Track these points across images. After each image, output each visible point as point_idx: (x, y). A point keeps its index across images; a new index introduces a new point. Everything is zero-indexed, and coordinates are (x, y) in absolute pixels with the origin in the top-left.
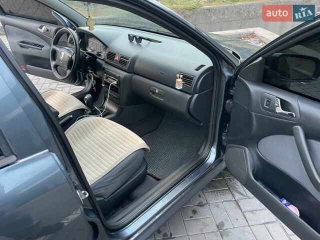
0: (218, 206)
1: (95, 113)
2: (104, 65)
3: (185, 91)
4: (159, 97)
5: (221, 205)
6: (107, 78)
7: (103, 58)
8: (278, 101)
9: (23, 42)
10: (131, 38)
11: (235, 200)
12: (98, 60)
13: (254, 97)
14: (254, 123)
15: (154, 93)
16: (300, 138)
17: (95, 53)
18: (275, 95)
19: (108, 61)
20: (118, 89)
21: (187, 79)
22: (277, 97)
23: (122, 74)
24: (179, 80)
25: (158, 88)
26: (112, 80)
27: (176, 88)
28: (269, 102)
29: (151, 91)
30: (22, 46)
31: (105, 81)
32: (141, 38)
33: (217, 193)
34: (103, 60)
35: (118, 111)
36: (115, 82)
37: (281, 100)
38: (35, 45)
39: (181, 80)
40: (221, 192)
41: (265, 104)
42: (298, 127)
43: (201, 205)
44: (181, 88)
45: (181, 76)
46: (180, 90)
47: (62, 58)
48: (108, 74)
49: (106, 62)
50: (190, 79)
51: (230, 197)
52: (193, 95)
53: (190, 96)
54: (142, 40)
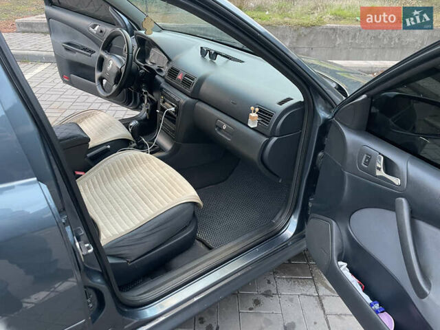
0: (291, 300)
1: (141, 147)
2: (163, 85)
3: (261, 131)
4: (226, 135)
5: (297, 299)
6: (164, 102)
7: (163, 74)
8: (380, 159)
9: (69, 44)
10: (204, 52)
11: (318, 296)
12: (157, 76)
13: (350, 150)
14: (346, 187)
15: (220, 129)
16: (402, 215)
17: (155, 67)
18: (379, 151)
19: (169, 79)
20: (175, 118)
21: (264, 114)
22: (380, 154)
23: (183, 99)
24: (253, 115)
25: (226, 122)
26: (170, 106)
27: (249, 125)
28: (369, 159)
29: (217, 126)
30: (67, 49)
31: (161, 106)
32: (216, 53)
33: (294, 282)
34: (163, 77)
35: (172, 148)
36: (173, 109)
37: (386, 159)
38: (85, 49)
39: (257, 115)
40: (300, 281)
41: (363, 161)
42: (403, 200)
43: (268, 294)
44: (256, 126)
45: (257, 110)
46: (253, 129)
47: (109, 68)
48: (166, 97)
49: (166, 81)
50: (269, 115)
51: (312, 291)
52: (270, 137)
53: (265, 139)
54: (218, 56)
